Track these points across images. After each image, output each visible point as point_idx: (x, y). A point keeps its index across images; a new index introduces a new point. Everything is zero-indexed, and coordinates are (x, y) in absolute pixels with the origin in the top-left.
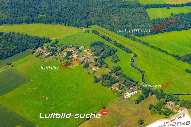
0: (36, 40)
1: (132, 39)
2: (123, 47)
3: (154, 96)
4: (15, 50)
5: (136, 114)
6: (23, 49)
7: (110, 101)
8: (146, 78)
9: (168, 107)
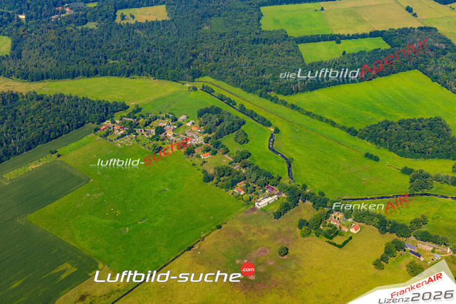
0: (101, 106)
1: (271, 100)
2: (256, 115)
3: (309, 203)
4: (63, 126)
5: (275, 236)
6: (78, 124)
7: (229, 215)
8: (296, 171)
9: (332, 222)
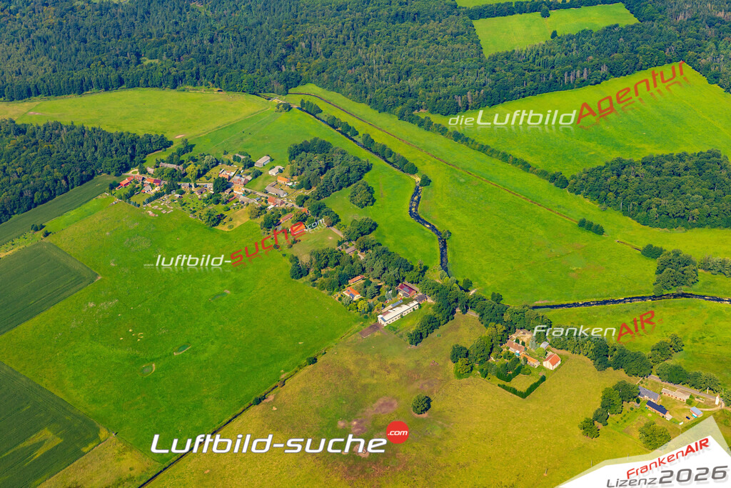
0: (122, 144)
1: (420, 125)
2: (391, 153)
3: (472, 314)
4: (56, 181)
5: (410, 377)
6: (82, 177)
7: (332, 337)
8: (454, 254)
9: (512, 350)
